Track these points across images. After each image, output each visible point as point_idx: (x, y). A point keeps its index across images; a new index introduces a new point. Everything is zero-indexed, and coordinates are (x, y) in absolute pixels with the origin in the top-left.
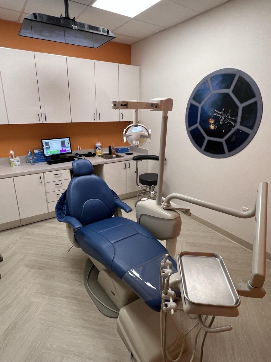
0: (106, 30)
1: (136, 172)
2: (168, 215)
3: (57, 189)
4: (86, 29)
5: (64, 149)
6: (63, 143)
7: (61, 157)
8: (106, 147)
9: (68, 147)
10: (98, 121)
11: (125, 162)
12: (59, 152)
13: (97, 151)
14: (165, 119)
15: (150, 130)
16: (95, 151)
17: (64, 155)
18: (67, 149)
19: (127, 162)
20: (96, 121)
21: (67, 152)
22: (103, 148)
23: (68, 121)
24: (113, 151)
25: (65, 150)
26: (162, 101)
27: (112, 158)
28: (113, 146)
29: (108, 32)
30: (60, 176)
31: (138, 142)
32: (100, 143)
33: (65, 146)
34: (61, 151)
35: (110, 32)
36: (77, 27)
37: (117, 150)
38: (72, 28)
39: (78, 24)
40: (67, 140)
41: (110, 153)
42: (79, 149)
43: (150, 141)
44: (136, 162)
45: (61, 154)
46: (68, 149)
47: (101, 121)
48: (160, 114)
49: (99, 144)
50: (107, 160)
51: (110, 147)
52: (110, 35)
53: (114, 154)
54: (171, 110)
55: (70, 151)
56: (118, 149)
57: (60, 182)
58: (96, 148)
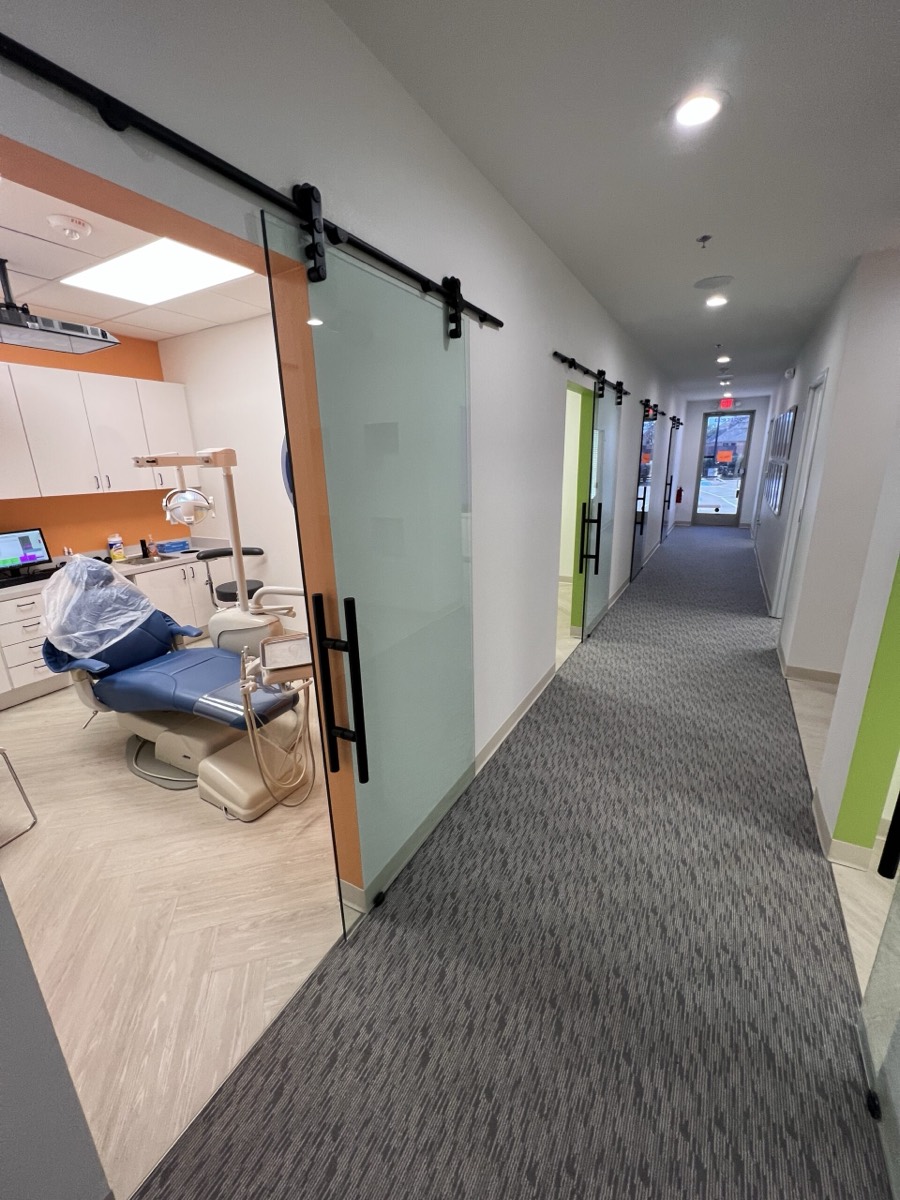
0: (100, 332)
1: (210, 583)
2: (260, 621)
3: (28, 637)
4: (57, 328)
5: (29, 554)
6: (25, 542)
7: (23, 571)
8: (134, 543)
9: (40, 549)
10: (107, 491)
11: (183, 567)
12: (18, 562)
13: (114, 553)
14: (229, 478)
15: (211, 498)
16: (109, 553)
17: (32, 568)
18: (38, 554)
19: (187, 568)
20: (100, 491)
21: (39, 559)
22: (128, 547)
23: (32, 493)
24: (152, 549)
25: (33, 557)
26: (214, 454)
27: (153, 561)
28: (150, 539)
29: (104, 335)
30: (32, 609)
31: (193, 518)
32: (117, 535)
33: (31, 548)
34: (22, 559)
35: (108, 334)
36: (36, 325)
37: (161, 548)
38: (27, 327)
39: (40, 321)
40: (34, 536)
41: (146, 554)
42: (69, 553)
43: (214, 515)
44: (205, 563)
45: (24, 566)
46: (42, 555)
47: (112, 490)
48: (219, 472)
49: (116, 539)
50: (141, 566)
51: (143, 543)
52: (109, 339)
53: (157, 555)
54: (235, 464)
55: (47, 558)
56: (162, 546)
57: (35, 621)
58: (111, 546)
